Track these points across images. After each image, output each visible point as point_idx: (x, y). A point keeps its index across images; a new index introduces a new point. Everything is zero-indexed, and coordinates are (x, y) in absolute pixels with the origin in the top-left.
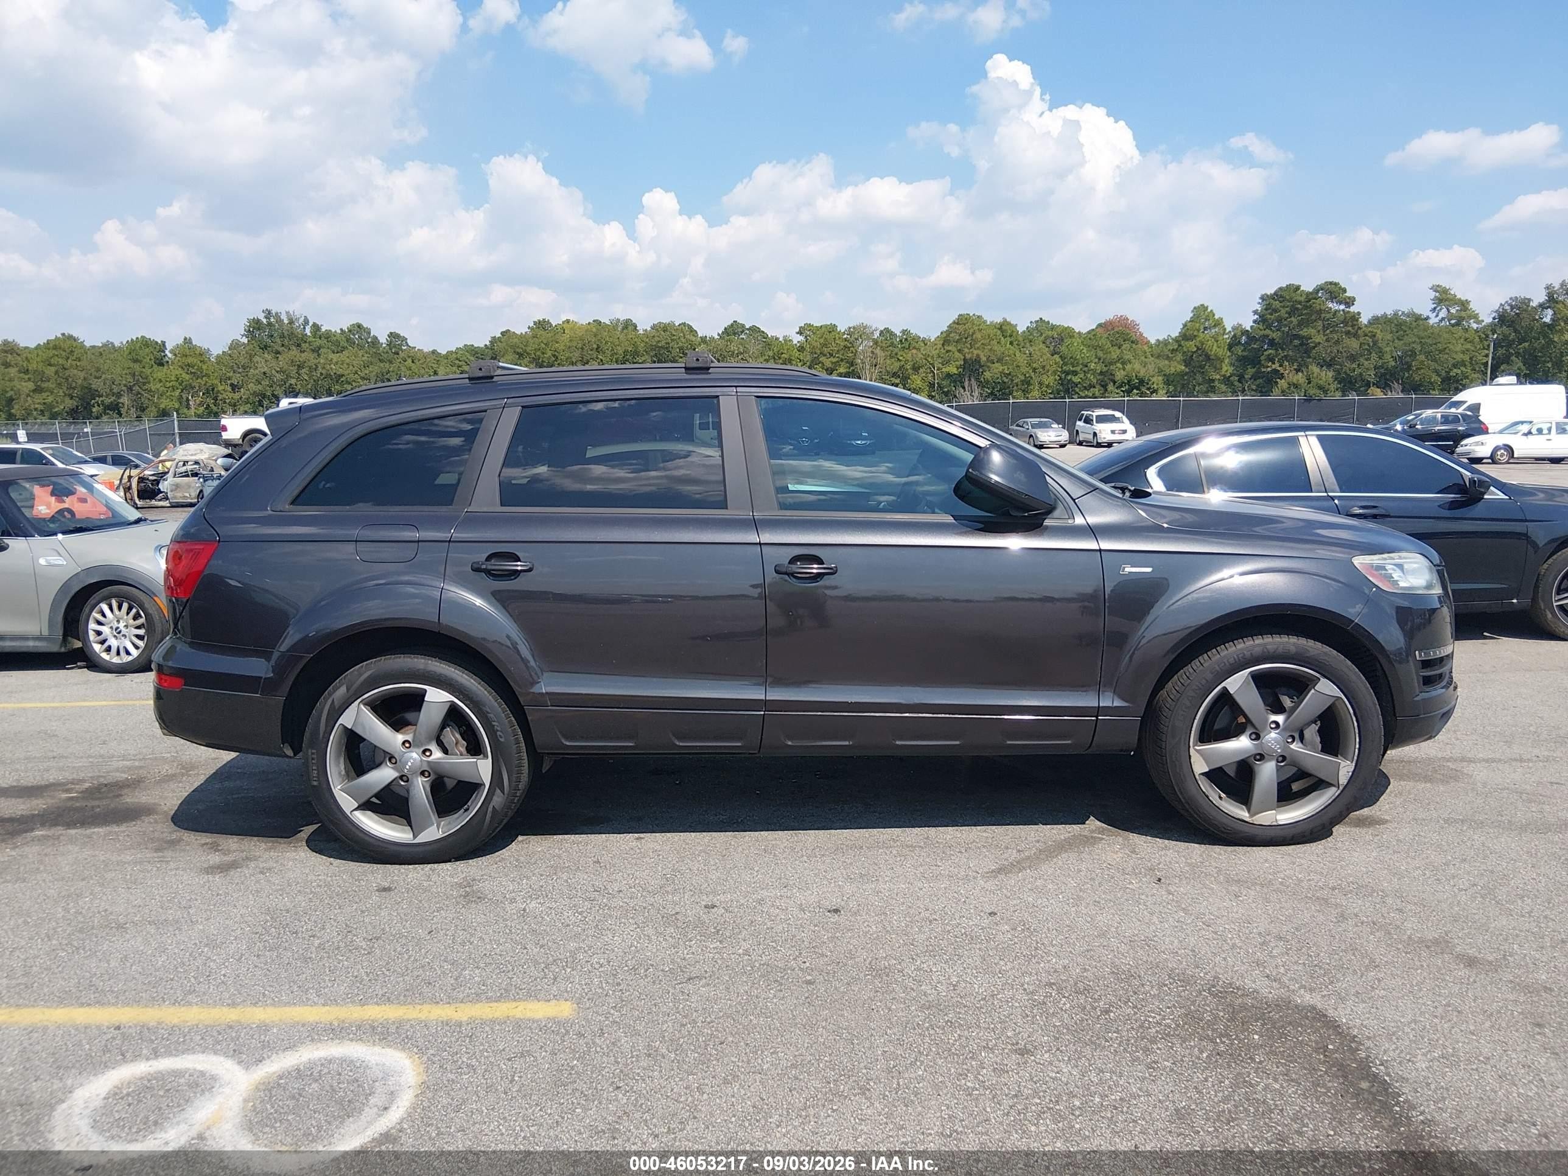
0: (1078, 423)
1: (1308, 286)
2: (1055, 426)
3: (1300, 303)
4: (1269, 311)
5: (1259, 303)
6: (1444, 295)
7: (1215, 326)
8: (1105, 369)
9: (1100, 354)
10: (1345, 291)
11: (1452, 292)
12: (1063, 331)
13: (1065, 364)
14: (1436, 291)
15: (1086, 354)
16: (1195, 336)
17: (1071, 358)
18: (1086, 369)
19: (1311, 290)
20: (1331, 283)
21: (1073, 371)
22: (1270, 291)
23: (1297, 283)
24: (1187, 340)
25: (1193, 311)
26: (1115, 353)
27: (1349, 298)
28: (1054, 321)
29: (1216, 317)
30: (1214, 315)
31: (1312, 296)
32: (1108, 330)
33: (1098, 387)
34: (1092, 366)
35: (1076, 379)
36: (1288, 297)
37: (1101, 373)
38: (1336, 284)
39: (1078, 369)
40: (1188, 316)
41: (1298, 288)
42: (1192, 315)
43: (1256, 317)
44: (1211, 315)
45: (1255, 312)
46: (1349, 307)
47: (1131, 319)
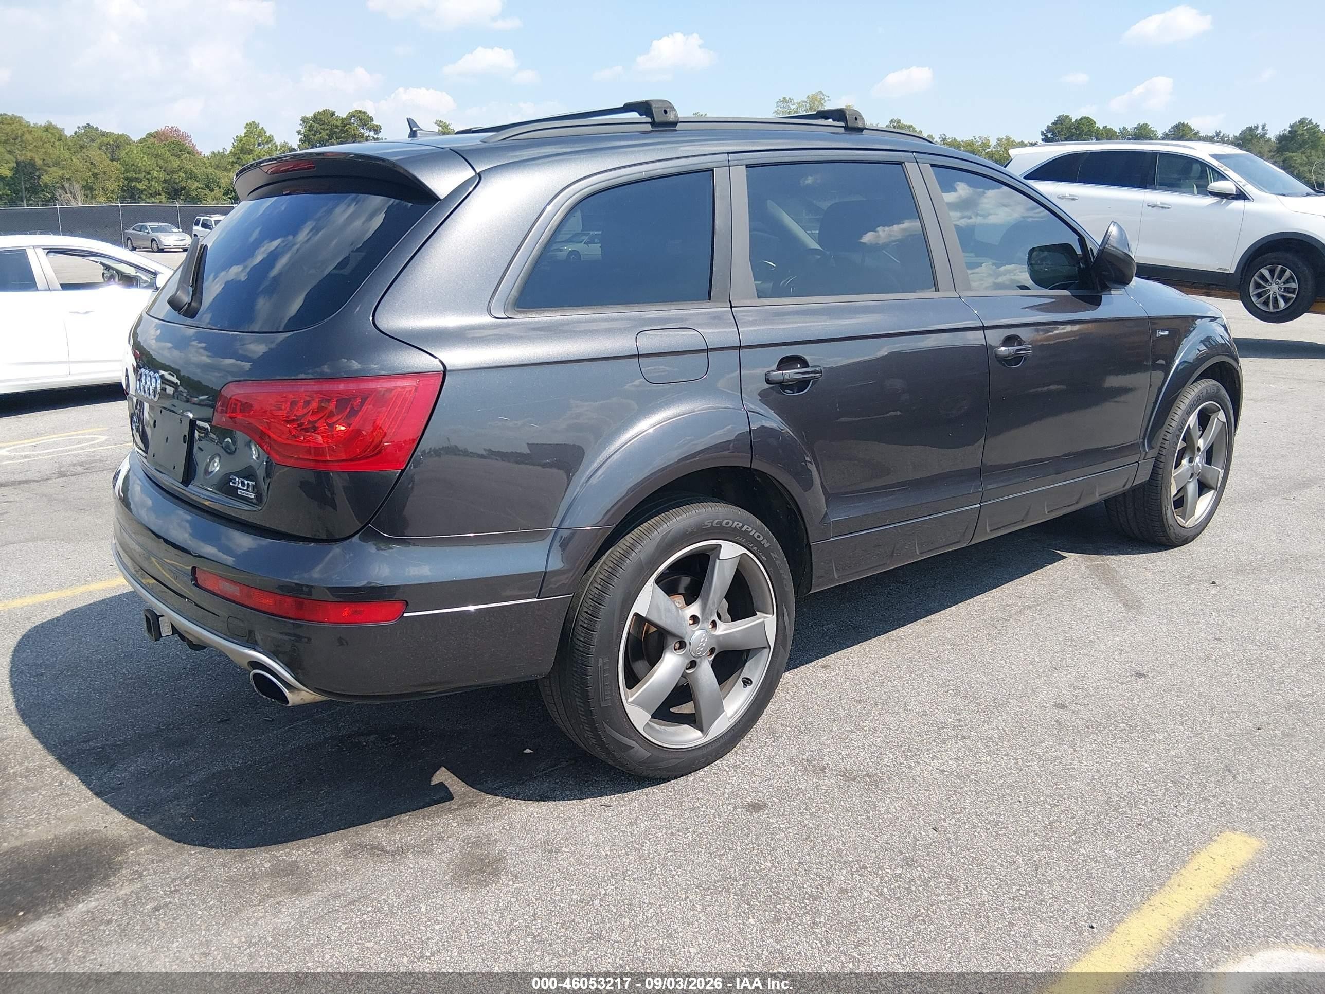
0: (195, 228)
1: (342, 113)
2: (175, 230)
3: (337, 126)
4: (313, 132)
5: (300, 125)
6: (446, 130)
7: (267, 142)
8: (168, 177)
9: (161, 162)
10: (372, 120)
11: (451, 127)
12: (117, 139)
13: (127, 171)
14: (439, 126)
15: (146, 162)
16: (252, 150)
17: (133, 165)
18: (149, 176)
19: (344, 117)
20: (360, 112)
21: (137, 178)
22: (310, 114)
23: (333, 109)
24: (245, 154)
25: (246, 127)
26: (176, 163)
27: (377, 126)
28: (104, 128)
29: (268, 134)
30: (265, 133)
31: (345, 122)
32: (162, 141)
33: (163, 194)
34: (155, 174)
35: (141, 186)
36: (326, 121)
37: (165, 181)
38: (364, 113)
39: (141, 176)
40: (242, 132)
41: (333, 114)
42: (245, 131)
43: (300, 136)
44: (263, 132)
45: (299, 133)
46: (377, 134)
47: (182, 131)
